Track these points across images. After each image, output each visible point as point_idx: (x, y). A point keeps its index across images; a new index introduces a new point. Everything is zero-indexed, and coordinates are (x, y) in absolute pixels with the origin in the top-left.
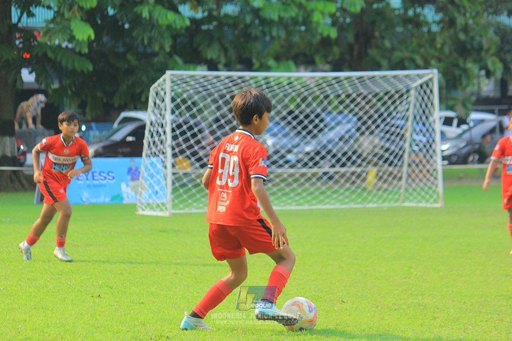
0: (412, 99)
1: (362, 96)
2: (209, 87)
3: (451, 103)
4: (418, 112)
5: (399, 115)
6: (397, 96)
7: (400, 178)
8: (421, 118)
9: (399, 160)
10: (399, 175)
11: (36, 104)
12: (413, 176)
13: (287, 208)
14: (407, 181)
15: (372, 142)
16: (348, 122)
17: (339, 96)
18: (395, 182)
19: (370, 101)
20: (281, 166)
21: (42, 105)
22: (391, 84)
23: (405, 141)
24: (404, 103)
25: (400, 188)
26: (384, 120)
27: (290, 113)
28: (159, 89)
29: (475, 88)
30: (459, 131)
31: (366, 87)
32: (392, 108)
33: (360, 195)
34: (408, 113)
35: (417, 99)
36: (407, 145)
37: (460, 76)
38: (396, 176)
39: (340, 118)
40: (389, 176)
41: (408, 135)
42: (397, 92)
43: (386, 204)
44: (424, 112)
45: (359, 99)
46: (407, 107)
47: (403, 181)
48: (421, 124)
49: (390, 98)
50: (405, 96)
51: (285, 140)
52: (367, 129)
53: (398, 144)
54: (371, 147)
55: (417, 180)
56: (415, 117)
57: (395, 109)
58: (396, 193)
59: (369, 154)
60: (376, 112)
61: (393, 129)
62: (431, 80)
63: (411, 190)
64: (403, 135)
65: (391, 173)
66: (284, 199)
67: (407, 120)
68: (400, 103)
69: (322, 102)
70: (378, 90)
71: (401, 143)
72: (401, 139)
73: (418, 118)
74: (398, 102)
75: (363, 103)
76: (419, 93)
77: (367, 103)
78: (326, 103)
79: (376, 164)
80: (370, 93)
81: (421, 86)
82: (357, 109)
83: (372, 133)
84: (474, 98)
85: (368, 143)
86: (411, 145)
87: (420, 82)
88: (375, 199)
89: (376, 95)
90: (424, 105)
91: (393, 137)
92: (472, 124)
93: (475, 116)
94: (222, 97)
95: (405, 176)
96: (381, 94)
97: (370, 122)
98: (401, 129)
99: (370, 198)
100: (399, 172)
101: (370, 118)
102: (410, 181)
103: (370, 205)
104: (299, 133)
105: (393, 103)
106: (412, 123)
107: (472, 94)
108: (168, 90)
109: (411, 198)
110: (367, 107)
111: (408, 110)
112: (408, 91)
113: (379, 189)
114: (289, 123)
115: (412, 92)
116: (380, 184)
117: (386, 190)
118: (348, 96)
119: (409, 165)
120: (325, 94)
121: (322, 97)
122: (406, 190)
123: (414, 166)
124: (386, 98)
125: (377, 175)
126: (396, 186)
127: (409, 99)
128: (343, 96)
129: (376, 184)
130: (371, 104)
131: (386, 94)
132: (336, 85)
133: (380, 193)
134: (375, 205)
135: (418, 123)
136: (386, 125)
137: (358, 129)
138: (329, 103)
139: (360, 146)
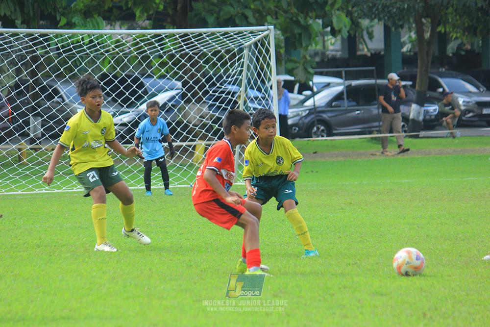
0: (246, 61)
3: (290, 66)
4: (252, 74)
5: (230, 79)
6: (227, 56)
8: (256, 83)
15: (200, 110)
17: (161, 57)
19: (197, 62)
22: (222, 44)
24: (237, 64)
26: (214, 84)
27: (104, 76)
29: (319, 47)
30: (301, 97)
32: (221, 71)
33: (186, 173)
34: (241, 77)
35: (251, 61)
37: (300, 35)
39: (162, 82)
41: (241, 102)
42: (228, 52)
44: (259, 75)
45: (183, 62)
46: (239, 69)
48: (255, 90)
49: (219, 60)
50: (237, 57)
52: (193, 95)
54: (197, 118)
56: (249, 82)
57: (225, 72)
60: (204, 75)
61: (223, 95)
62: (267, 37)
64: (235, 102)
67: (240, 85)
68: (231, 66)
69: (140, 64)
70: (205, 50)
74: (229, 64)
75: (188, 66)
76: (254, 53)
79: (203, 138)
80: (196, 54)
81: (256, 45)
82: (180, 73)
83: (199, 100)
84: (317, 59)
85: (195, 113)
87: (254, 40)
89: (205, 55)
90: (258, 68)
92: (315, 89)
93: (318, 80)
96: (209, 56)
97: (195, 88)
98: (233, 96)
101: (196, 83)
104: (114, 100)
105: (223, 65)
106: (246, 88)
107: (316, 54)
111: (241, 71)
112: (241, 50)
115: (245, 52)
118: (173, 56)
124: (214, 60)
125: (206, 149)
127: (242, 60)
131: (215, 54)
135: (252, 88)
136: (215, 92)
137: (183, 96)
138: (149, 66)
139: (185, 116)
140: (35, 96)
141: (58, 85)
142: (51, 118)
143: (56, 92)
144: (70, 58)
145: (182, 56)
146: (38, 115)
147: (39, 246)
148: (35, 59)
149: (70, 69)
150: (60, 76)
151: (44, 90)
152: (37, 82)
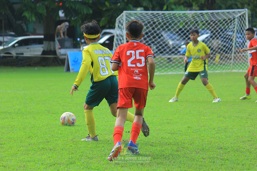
0: (236, 23)
1: (213, 22)
2: (143, 18)
3: (254, 24)
4: (239, 28)
5: (230, 30)
6: (229, 21)
7: (231, 59)
8: (240, 31)
9: (230, 51)
10: (230, 58)
11: (64, 26)
12: (237, 58)
13: (179, 73)
14: (234, 60)
15: (218, 42)
16: (207, 33)
17: (202, 21)
18: (228, 61)
19: (217, 24)
20: (176, 54)
21: (67, 27)
22: (226, 16)
23: (233, 42)
24: (233, 24)
25: (230, 63)
26: (223, 32)
27: (180, 29)
28: (120, 19)
31: (215, 17)
32: (227, 27)
33: (212, 67)
34: (234, 29)
35: (238, 23)
36: (234, 44)
38: (228, 58)
39: (203, 31)
40: (226, 58)
41: (234, 39)
42: (229, 19)
43: (224, 71)
44: (241, 28)
45: (212, 23)
46: (234, 26)
47: (232, 60)
48: (240, 34)
49: (226, 22)
50: (233, 22)
51: (178, 42)
52: (216, 36)
53: (229, 43)
54: (217, 45)
55: (238, 60)
56: (237, 31)
57: (228, 27)
58: (229, 66)
59: (216, 48)
60: (219, 29)
61: (227, 36)
62: (245, 14)
63: (235, 64)
64: (232, 39)
65: (226, 57)
66: (178, 69)
67: (234, 32)
68: (230, 25)
69: (195, 25)
70: (220, 19)
71: (231, 43)
72: (231, 41)
73: (239, 31)
74: (230, 24)
75: (214, 25)
76: (239, 20)
77: (215, 25)
78: (196, 25)
79: (219, 53)
80: (217, 20)
81: (240, 17)
82: (211, 28)
83: (218, 38)
85: (216, 43)
86: (235, 44)
87: (239, 15)
88: (219, 69)
89: (220, 21)
90: (241, 26)
91: (227, 40)
94: (149, 22)
95: (233, 58)
96: (222, 21)
97: (217, 33)
98: (231, 37)
99: (217, 68)
100: (230, 56)
101: (217, 31)
102: (235, 60)
103: (217, 71)
104: (184, 39)
105: (227, 25)
106: (236, 34)
108: (124, 20)
109: (236, 68)
110: (215, 27)
111: (234, 28)
112: (234, 19)
113: (221, 64)
114: (180, 34)
115: (236, 19)
116: (221, 62)
117: (224, 64)
118: (207, 22)
119: (235, 53)
120: (196, 21)
121: (195, 22)
122: (233, 64)
123: (237, 53)
124: (224, 22)
125: (220, 58)
126: (228, 62)
127: (235, 23)
128: (204, 22)
129: (219, 62)
130: (217, 25)
131: (224, 20)
132: (201, 17)
133: (222, 66)
134: (219, 71)
135: (239, 33)
136: (224, 35)
137: (211, 37)
138: (198, 25)
139: (212, 45)
140: (154, 37)
141: (163, 33)
142: (161, 45)
143: (162, 36)
144: (168, 22)
145: (211, 21)
146: (156, 44)
147: (156, 95)
148: (154, 23)
149: (167, 27)
150: (164, 30)
151: (157, 35)
152: (155, 32)
